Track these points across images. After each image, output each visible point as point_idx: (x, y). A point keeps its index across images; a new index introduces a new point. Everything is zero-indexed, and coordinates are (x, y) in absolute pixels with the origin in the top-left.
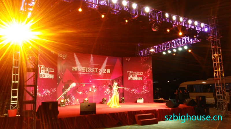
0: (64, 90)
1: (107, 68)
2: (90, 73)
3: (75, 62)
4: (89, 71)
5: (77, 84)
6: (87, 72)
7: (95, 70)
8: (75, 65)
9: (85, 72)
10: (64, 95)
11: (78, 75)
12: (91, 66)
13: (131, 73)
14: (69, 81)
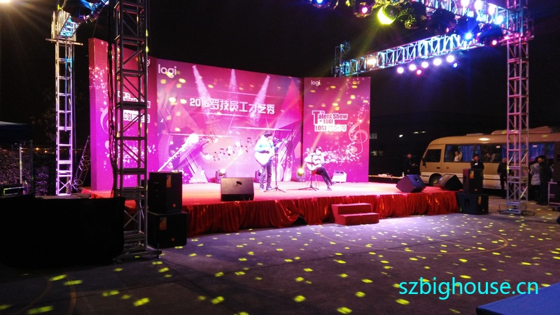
0: (172, 150)
1: (267, 101)
2: (229, 112)
3: (195, 87)
4: (226, 108)
5: (200, 138)
6: (223, 111)
7: (240, 106)
9: (219, 111)
11: (203, 116)
12: (231, 97)
13: (321, 114)
14: (182, 131)
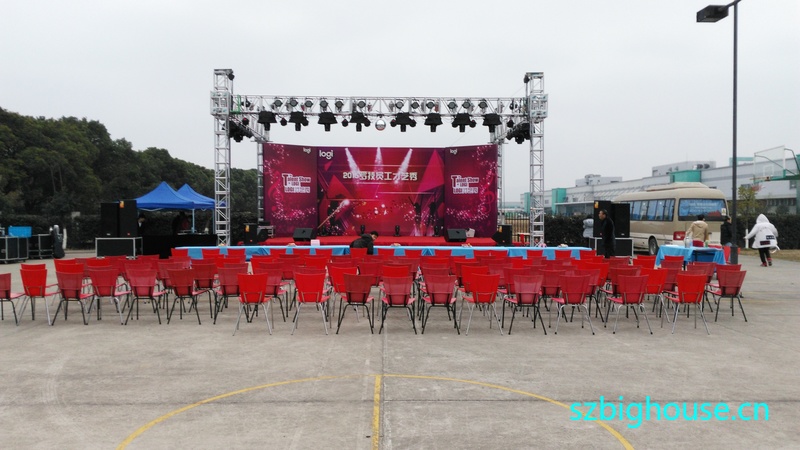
0: (330, 211)
1: (409, 170)
2: (375, 181)
3: (347, 163)
4: (373, 178)
5: (351, 202)
6: (371, 181)
7: (385, 176)
8: (348, 169)
9: (367, 181)
10: (330, 219)
11: (354, 185)
12: (377, 169)
14: (337, 197)
